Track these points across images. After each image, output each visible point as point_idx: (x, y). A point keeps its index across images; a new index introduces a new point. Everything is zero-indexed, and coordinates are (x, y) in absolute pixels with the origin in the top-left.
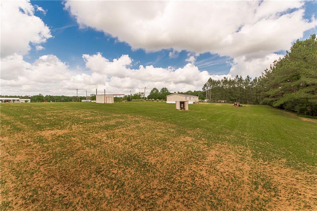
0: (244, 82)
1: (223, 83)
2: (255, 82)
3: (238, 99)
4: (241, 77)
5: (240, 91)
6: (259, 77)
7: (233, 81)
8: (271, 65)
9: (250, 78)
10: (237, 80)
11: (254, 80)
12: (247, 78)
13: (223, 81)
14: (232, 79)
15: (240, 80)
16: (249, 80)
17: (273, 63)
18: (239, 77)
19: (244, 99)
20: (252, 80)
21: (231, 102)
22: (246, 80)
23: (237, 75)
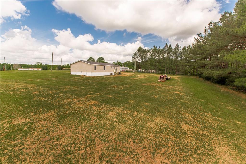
0: (173, 51)
1: (153, 51)
2: (184, 51)
3: (167, 69)
4: (170, 45)
5: (169, 61)
6: (188, 46)
7: (163, 50)
8: (205, 28)
9: (179, 46)
10: (166, 49)
11: (183, 49)
12: (176, 46)
13: (152, 50)
14: (162, 48)
15: (170, 49)
16: (178, 49)
17: (209, 25)
18: (169, 45)
19: (173, 69)
20: (181, 49)
21: (160, 72)
22: (175, 49)
23: (167, 44)
